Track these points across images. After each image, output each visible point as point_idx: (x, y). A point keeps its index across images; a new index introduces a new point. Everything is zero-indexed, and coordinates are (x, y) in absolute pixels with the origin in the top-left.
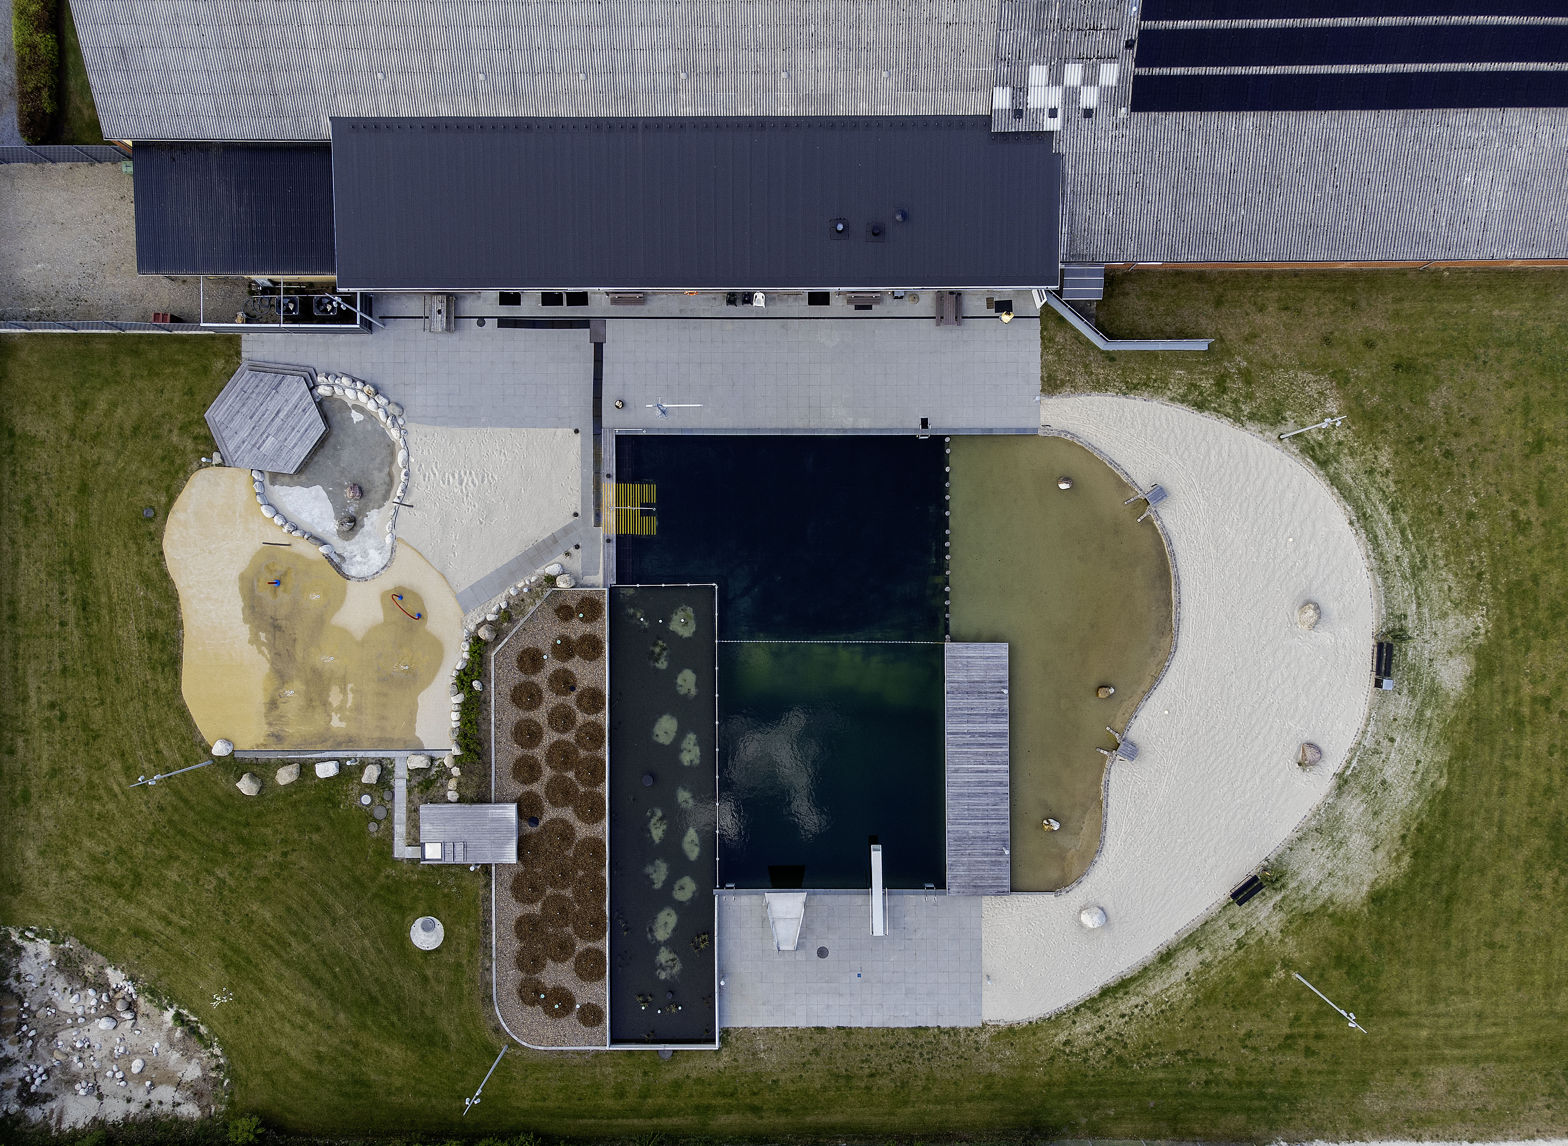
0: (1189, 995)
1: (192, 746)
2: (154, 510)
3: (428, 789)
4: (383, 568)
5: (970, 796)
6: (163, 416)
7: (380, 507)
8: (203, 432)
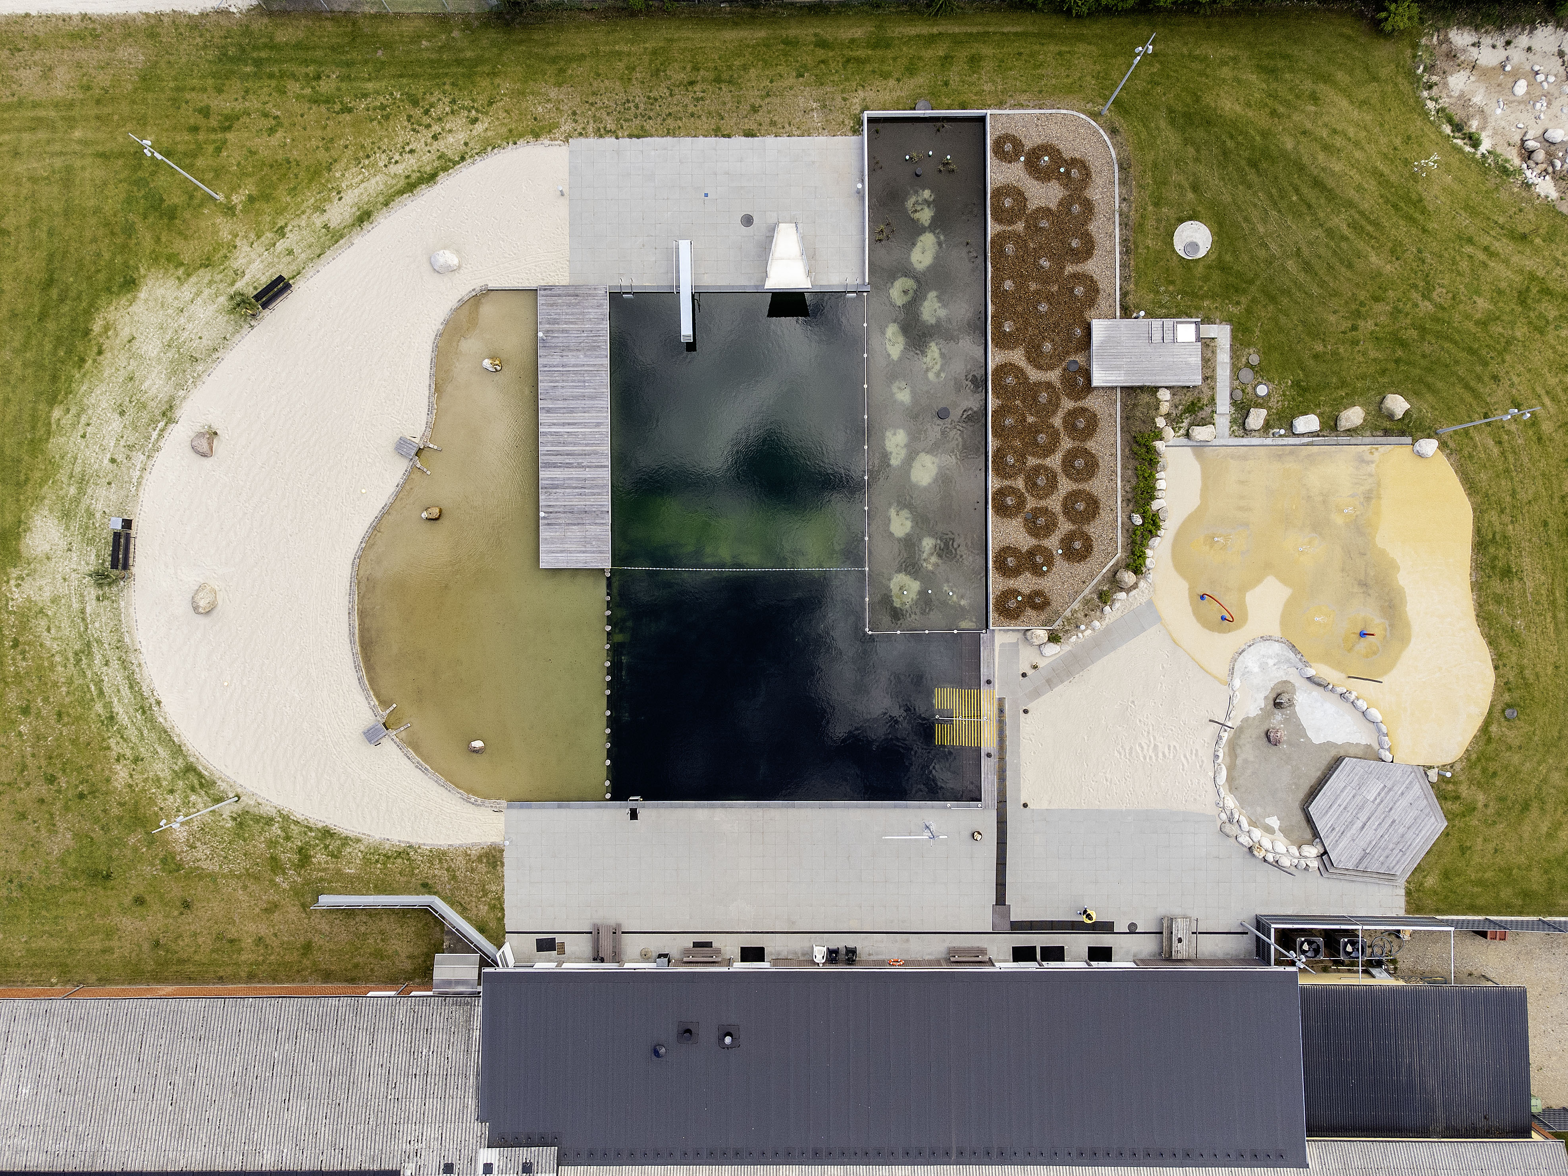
0: (338, 175)
1: (1461, 450)
2: (1505, 717)
3: (1193, 403)
4: (1243, 651)
5: (583, 397)
6: (1494, 823)
7: (1246, 720)
8: (1449, 805)
